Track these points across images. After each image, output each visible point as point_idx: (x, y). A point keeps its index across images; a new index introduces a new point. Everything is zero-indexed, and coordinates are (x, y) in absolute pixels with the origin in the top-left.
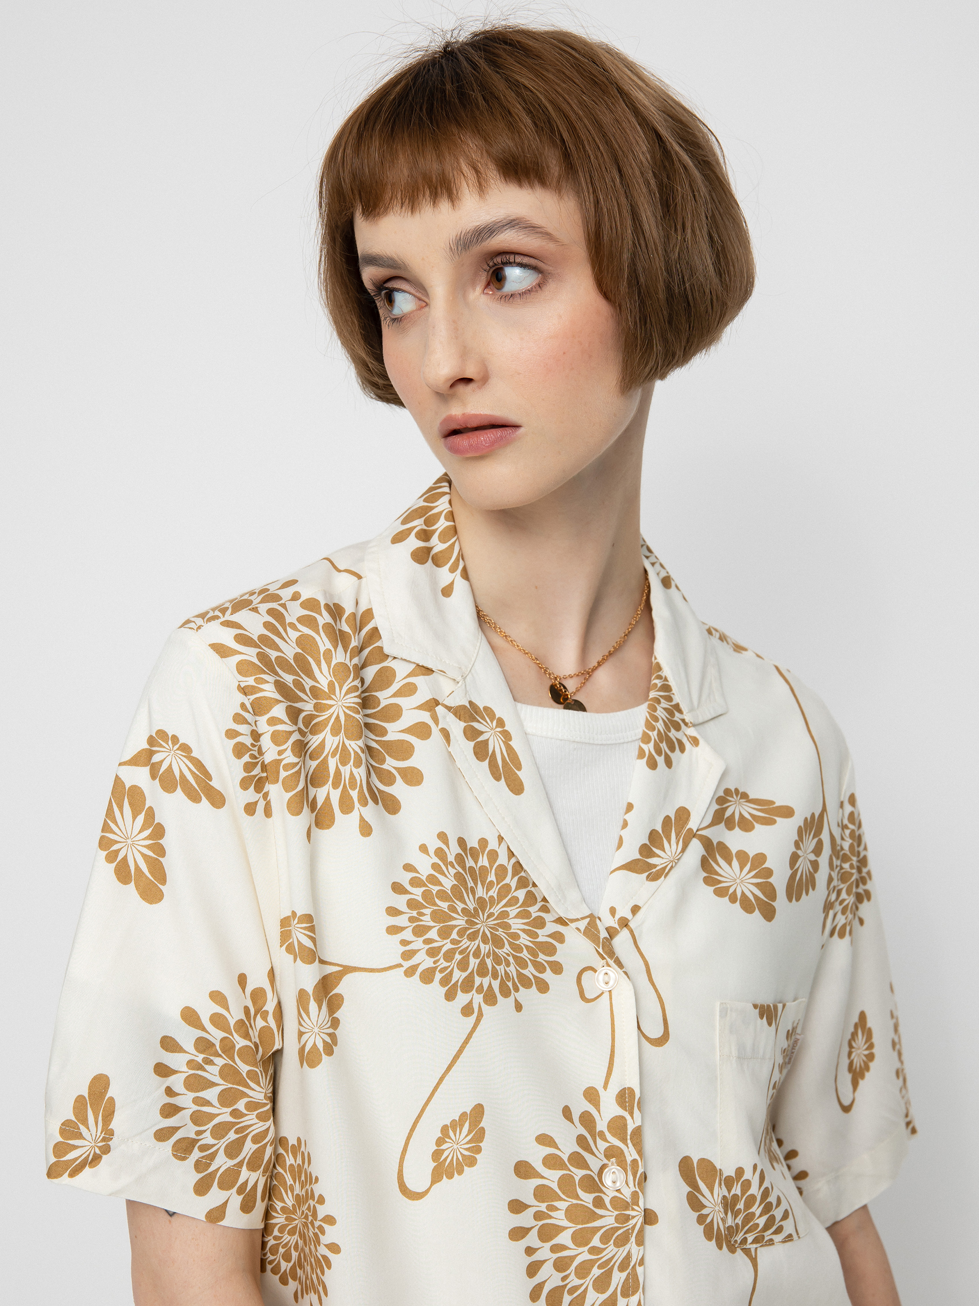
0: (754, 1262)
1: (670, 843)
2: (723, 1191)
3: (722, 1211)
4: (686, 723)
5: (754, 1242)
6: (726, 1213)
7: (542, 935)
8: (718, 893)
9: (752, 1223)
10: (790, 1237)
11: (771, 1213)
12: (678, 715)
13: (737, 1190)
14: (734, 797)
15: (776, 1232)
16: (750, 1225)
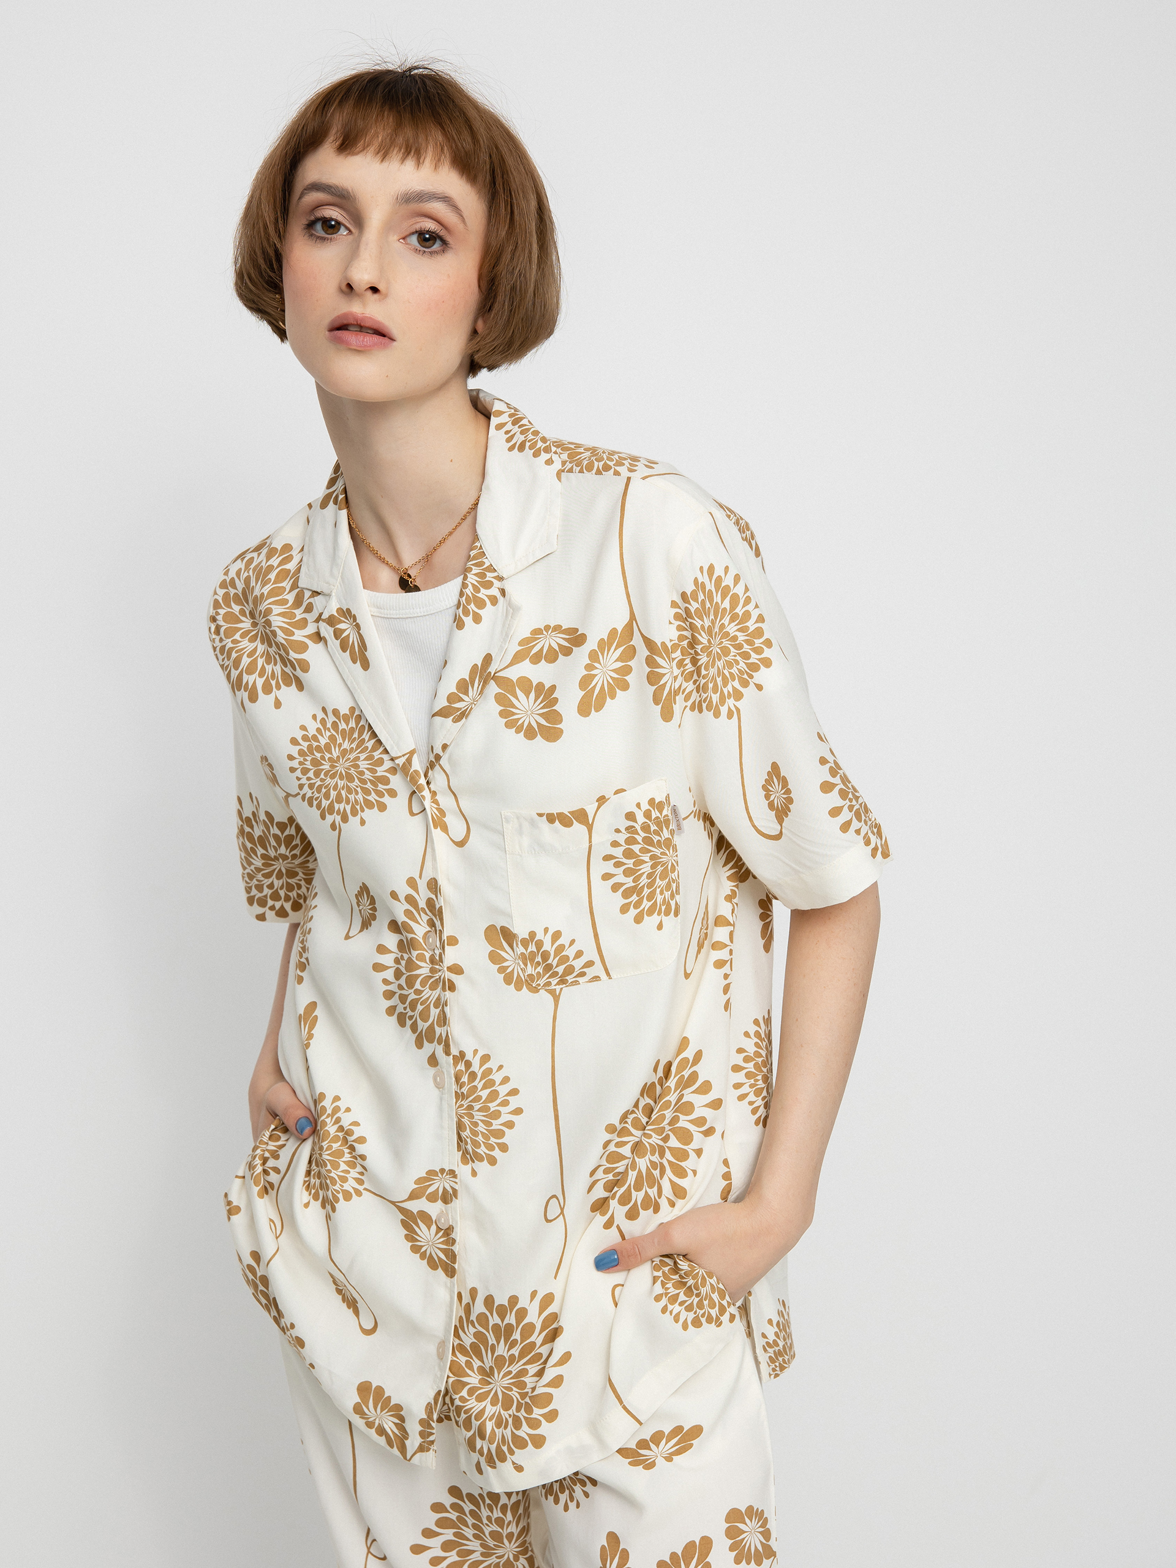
0: (556, 999)
1: (473, 688)
2: (520, 949)
3: (521, 963)
4: (500, 579)
5: (558, 984)
6: (526, 965)
7: (381, 771)
8: (508, 725)
9: (552, 971)
10: (596, 978)
11: (568, 964)
12: (490, 576)
13: (532, 948)
14: (544, 632)
15: (578, 976)
16: (551, 972)
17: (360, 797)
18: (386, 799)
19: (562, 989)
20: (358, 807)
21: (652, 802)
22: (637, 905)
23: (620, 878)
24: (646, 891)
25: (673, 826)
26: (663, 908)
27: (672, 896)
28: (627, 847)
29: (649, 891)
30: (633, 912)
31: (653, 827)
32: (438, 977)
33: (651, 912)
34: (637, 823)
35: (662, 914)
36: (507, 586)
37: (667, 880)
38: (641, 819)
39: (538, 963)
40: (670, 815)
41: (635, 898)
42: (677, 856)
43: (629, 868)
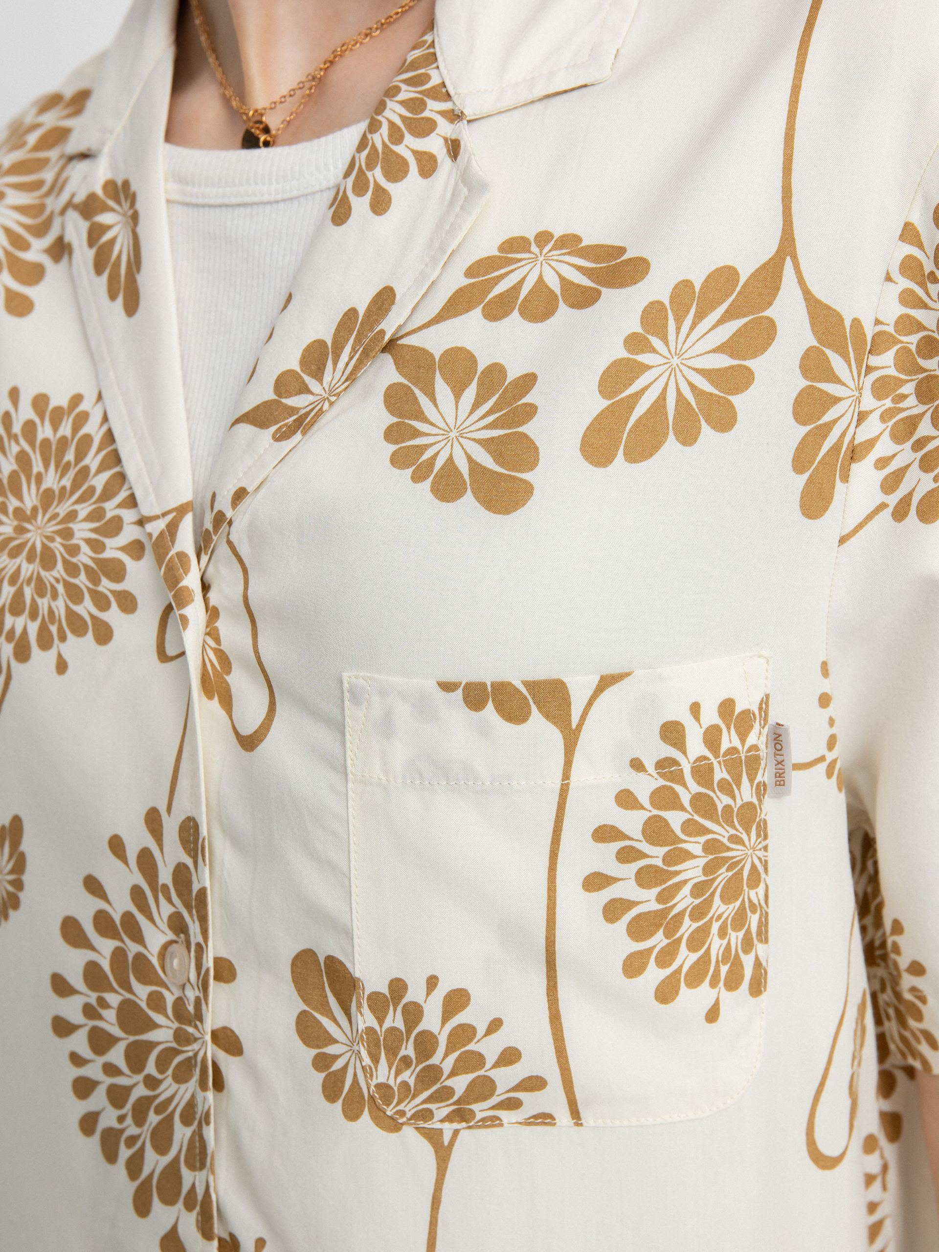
0: (442, 1154)
1: (335, 364)
2: (366, 1019)
3: (364, 1053)
4: (455, 116)
5: (449, 1118)
6: (375, 1059)
7: (113, 549)
8: (398, 460)
9: (438, 1086)
10: (545, 1119)
11: (481, 1072)
12: (433, 107)
13: (395, 1020)
14: (534, 248)
15: (500, 1106)
16: (434, 1088)
17: (60, 606)
18: (113, 616)
19: (456, 1133)
20: (54, 629)
21: (726, 707)
22: (666, 957)
23: (627, 889)
24: (688, 927)
25: (765, 775)
26: (724, 969)
27: (747, 945)
28: (655, 812)
29: (695, 925)
30: (654, 975)
31: (720, 774)
32: (190, 1054)
33: (695, 977)
34: (684, 753)
35: (721, 984)
36: (468, 135)
37: (738, 904)
38: (696, 747)
39: (406, 1062)
40: (762, 747)
41: (659, 940)
42: (766, 848)
43: (651, 866)
